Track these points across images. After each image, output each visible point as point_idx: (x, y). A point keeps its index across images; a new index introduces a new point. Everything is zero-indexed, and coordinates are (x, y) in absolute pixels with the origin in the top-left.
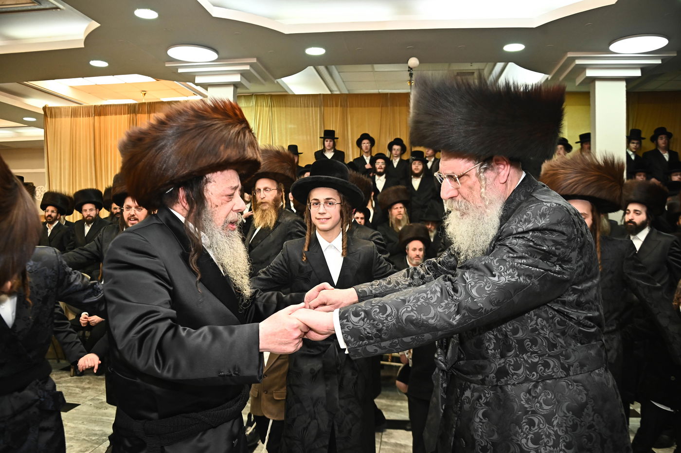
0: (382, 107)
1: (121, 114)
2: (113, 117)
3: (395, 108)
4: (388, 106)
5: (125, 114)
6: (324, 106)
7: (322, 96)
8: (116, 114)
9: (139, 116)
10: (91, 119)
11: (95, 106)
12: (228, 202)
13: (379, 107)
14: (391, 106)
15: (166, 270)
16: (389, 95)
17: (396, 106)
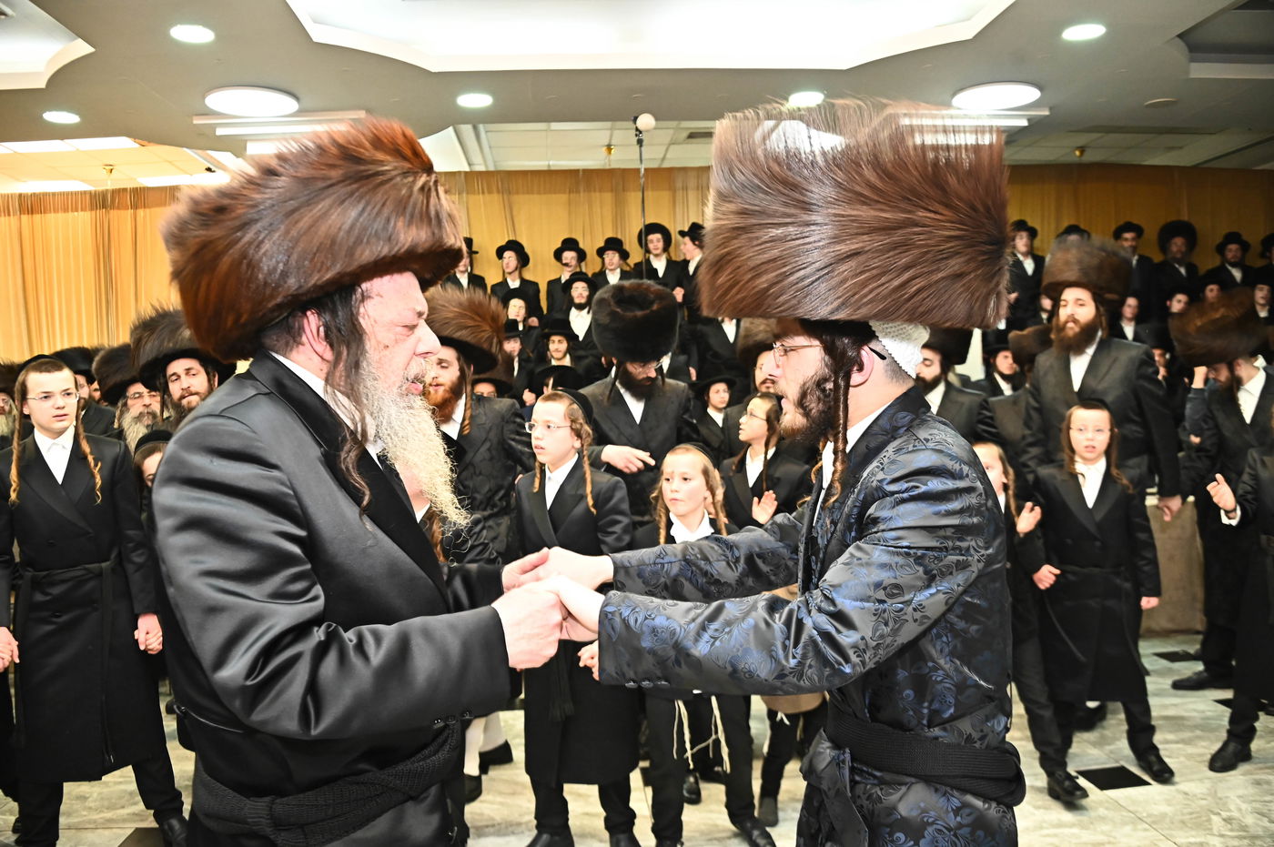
0: (570, 192)
1: (77, 211)
2: (61, 215)
3: (593, 194)
4: (579, 192)
5: (85, 210)
6: (468, 193)
7: (463, 175)
8: (66, 210)
9: (114, 213)
10: (13, 220)
11: (20, 195)
12: (408, 336)
13: (564, 193)
14: (584, 191)
15: (294, 491)
16: (581, 173)
17: (595, 191)
